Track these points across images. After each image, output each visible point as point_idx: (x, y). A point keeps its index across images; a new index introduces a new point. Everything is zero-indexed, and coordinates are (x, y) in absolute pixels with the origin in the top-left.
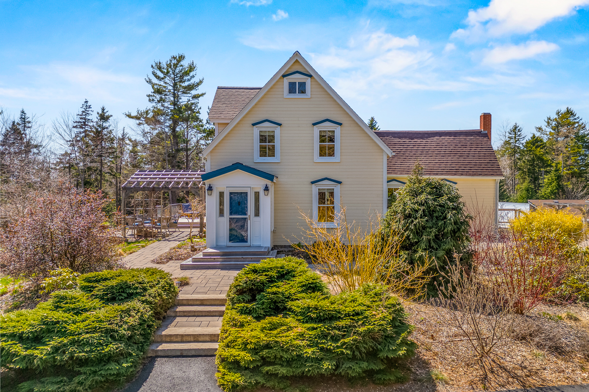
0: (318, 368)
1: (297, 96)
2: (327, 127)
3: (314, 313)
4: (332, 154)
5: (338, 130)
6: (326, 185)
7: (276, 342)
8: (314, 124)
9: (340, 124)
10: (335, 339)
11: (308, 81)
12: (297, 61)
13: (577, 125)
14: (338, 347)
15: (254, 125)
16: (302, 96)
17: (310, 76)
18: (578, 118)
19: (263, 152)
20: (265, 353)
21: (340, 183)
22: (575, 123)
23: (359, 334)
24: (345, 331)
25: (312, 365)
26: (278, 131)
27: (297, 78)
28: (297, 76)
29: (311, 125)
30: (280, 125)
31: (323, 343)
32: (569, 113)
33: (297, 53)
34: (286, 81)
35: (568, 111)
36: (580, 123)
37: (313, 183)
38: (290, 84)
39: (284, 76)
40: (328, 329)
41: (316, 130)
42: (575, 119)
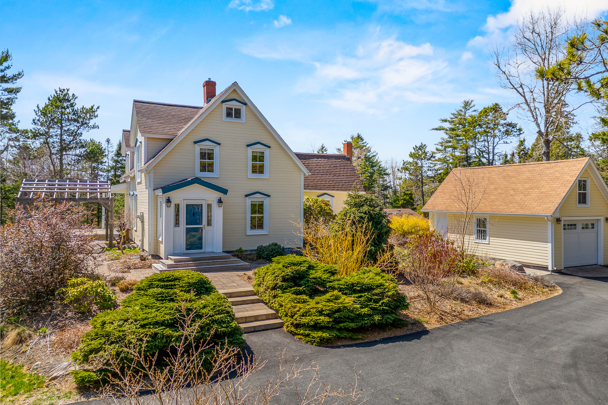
0: (372, 320)
1: (233, 120)
2: (259, 148)
3: (358, 287)
4: (262, 172)
5: (267, 152)
6: (257, 198)
7: (344, 307)
8: (248, 146)
9: (269, 147)
10: (376, 301)
11: (243, 108)
12: (235, 90)
13: (365, 148)
14: (380, 306)
15: (195, 143)
16: (237, 120)
17: (245, 104)
18: (366, 142)
19: (203, 168)
20: (336, 315)
21: (269, 196)
22: (364, 146)
23: (389, 297)
24: (380, 296)
25: (369, 319)
26: (217, 150)
27: (234, 105)
28: (234, 102)
29: (245, 146)
30: (219, 144)
31: (371, 305)
32: (359, 137)
33: (235, 84)
34: (225, 106)
35: (358, 136)
36: (367, 147)
37: (247, 196)
38: (228, 109)
39: (223, 102)
40: (371, 296)
41: (250, 150)
42: (363, 143)
